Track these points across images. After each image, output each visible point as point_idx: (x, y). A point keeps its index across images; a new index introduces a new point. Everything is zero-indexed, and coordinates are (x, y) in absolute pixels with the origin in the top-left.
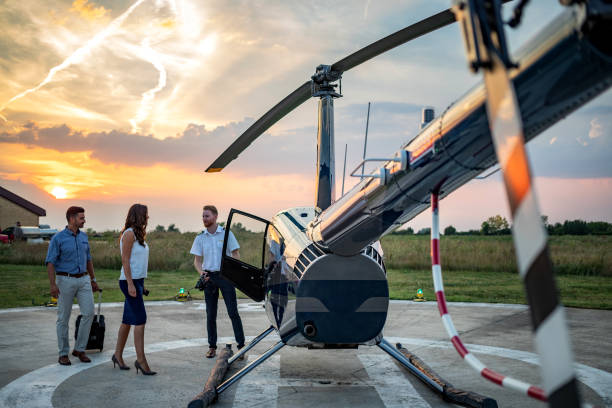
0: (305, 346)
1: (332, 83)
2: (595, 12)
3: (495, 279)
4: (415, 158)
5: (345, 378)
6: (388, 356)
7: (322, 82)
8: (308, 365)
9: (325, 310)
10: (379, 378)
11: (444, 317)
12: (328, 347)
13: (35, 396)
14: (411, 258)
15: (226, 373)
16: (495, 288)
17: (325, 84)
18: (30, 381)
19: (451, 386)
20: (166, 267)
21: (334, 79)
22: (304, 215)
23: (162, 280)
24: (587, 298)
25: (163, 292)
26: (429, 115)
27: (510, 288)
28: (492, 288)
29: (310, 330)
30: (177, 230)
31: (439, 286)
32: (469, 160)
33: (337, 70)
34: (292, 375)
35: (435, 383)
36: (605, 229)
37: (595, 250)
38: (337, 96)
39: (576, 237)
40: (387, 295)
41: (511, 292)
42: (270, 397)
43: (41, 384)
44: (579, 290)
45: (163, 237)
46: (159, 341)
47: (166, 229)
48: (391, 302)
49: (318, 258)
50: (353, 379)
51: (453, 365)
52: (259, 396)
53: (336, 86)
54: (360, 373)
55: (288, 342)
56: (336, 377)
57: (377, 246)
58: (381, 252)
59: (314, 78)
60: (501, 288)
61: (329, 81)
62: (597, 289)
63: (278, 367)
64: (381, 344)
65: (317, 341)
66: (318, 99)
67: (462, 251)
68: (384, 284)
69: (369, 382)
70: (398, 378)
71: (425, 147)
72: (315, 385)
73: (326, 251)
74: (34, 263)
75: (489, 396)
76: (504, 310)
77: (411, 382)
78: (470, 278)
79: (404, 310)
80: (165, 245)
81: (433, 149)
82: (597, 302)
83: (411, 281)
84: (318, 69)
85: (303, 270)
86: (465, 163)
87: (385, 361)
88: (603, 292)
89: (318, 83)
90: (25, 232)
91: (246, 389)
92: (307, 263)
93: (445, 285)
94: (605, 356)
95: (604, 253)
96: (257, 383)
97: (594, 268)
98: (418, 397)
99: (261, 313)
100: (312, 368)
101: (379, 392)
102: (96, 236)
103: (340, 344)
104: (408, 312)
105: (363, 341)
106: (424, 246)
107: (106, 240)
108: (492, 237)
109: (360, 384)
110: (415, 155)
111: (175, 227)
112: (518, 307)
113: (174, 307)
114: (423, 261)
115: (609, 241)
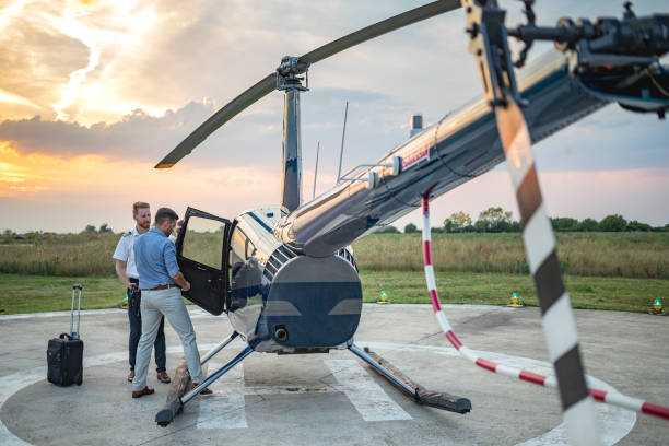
0: (274, 352)
1: (298, 76)
3: (459, 279)
4: (407, 164)
5: (313, 384)
7: (287, 75)
8: (274, 373)
9: (298, 314)
10: (349, 384)
11: (439, 314)
12: (298, 351)
14: (372, 259)
16: (460, 289)
17: (291, 77)
19: (423, 389)
20: (104, 271)
21: (301, 71)
22: (270, 215)
23: (101, 286)
25: (104, 300)
26: (418, 123)
27: (476, 288)
28: (457, 288)
29: (281, 335)
30: (110, 230)
31: (431, 284)
32: (460, 169)
33: (304, 62)
34: (257, 383)
35: (407, 386)
38: (304, 90)
40: (361, 298)
41: (477, 292)
42: (236, 406)
45: (97, 239)
46: (110, 352)
47: (98, 229)
48: (364, 305)
49: (290, 260)
50: (322, 385)
51: (423, 368)
52: (225, 405)
53: (302, 79)
54: (328, 379)
55: (257, 348)
56: (304, 383)
57: (349, 248)
58: (353, 253)
59: (279, 70)
60: (467, 289)
61: (294, 73)
63: (241, 375)
64: (352, 347)
65: (288, 346)
66: (283, 92)
68: (358, 284)
69: (339, 388)
70: (368, 382)
72: (283, 392)
73: (299, 253)
75: (463, 396)
76: (471, 311)
79: (369, 313)
80: (101, 247)
81: (427, 157)
83: (373, 284)
84: (284, 61)
85: (274, 272)
86: (457, 170)
87: (353, 365)
89: (284, 75)
92: (278, 265)
96: (221, 392)
100: (277, 375)
101: (350, 397)
102: (19, 238)
103: (310, 348)
104: (373, 315)
105: (335, 344)
106: (384, 245)
107: (30, 243)
108: (455, 234)
109: (330, 389)
110: (406, 160)
111: (108, 227)
112: (486, 308)
113: (121, 315)
114: (384, 261)
115: (575, 238)
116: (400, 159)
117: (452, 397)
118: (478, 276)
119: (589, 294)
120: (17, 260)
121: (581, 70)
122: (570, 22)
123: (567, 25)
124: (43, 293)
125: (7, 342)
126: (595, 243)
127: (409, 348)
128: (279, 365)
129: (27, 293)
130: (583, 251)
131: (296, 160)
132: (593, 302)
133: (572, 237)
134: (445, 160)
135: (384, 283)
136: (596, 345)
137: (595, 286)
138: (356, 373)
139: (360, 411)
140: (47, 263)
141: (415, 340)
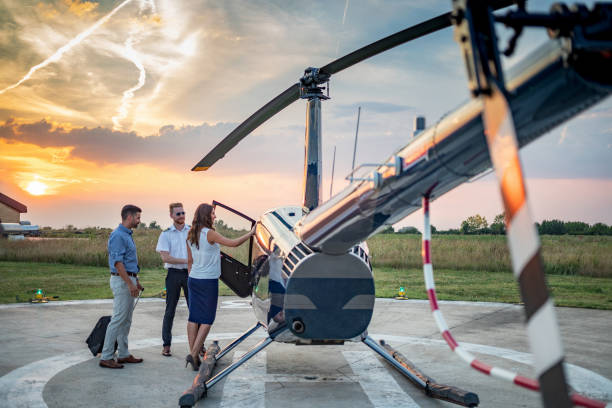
0: (293, 342)
1: (320, 86)
2: (579, 46)
3: (473, 277)
4: (408, 164)
5: (330, 374)
6: (371, 352)
7: (310, 84)
8: (295, 361)
9: (314, 307)
10: (364, 374)
11: (436, 313)
12: (314, 343)
13: (27, 391)
14: (392, 257)
15: (214, 369)
16: (476, 286)
17: (313, 86)
18: (20, 377)
19: (434, 382)
20: (149, 264)
21: (323, 81)
22: (292, 215)
24: (564, 297)
26: (421, 124)
27: (489, 286)
28: (471, 286)
29: (298, 327)
30: (158, 227)
31: (430, 284)
32: (460, 167)
33: (326, 73)
34: (278, 371)
35: (418, 378)
36: (582, 230)
37: (572, 250)
38: (326, 98)
39: (553, 236)
40: (373, 293)
41: (490, 290)
42: (257, 392)
43: (31, 379)
44: (556, 289)
45: (145, 235)
47: (148, 225)
48: (376, 300)
49: (307, 257)
50: (339, 375)
51: (435, 361)
52: (247, 391)
53: (324, 88)
54: (345, 369)
55: (276, 339)
56: (321, 373)
57: (364, 245)
58: (367, 251)
59: (302, 80)
60: (481, 287)
61: (316, 83)
62: (574, 288)
63: (264, 363)
64: (367, 340)
65: (304, 337)
66: (306, 101)
67: (443, 250)
68: (371, 281)
69: (354, 378)
70: (382, 374)
71: (418, 154)
72: (302, 380)
73: (315, 250)
74: (16, 259)
75: (470, 391)
76: (483, 308)
77: (395, 378)
78: (449, 277)
79: (387, 308)
80: (148, 242)
81: (426, 157)
82: (574, 301)
83: (393, 280)
84: (307, 71)
85: (292, 267)
86: (456, 170)
87: (368, 356)
88: (580, 290)
89: (307, 85)
90: (6, 229)
91: (233, 384)
92: (296, 261)
93: (437, 283)
94: (581, 353)
95: (582, 252)
96: (244, 378)
97: (571, 269)
98: (402, 392)
99: (247, 310)
100: (297, 364)
101: (364, 387)
102: (78, 233)
103: (326, 340)
104: (390, 309)
105: (350, 337)
106: (405, 245)
107: (87, 237)
108: (471, 236)
109: (345, 379)
110: (408, 161)
111: (157, 225)
112: (498, 306)
113: (159, 304)
114: (404, 260)
115: (586, 241)
116: (401, 160)
117: (461, 391)
118: (492, 275)
119: (599, 295)
120: (74, 252)
121: (575, 57)
122: (564, 7)
123: (560, 10)
124: (95, 282)
125: (57, 325)
126: (606, 246)
127: (423, 342)
128: (300, 354)
129: (81, 281)
130: (594, 253)
131: (316, 164)
132: (602, 302)
133: (583, 240)
134: (445, 159)
135: (403, 280)
136: (606, 344)
137: (605, 288)
138: (371, 364)
139: (373, 401)
140: (99, 256)
141: (428, 334)
